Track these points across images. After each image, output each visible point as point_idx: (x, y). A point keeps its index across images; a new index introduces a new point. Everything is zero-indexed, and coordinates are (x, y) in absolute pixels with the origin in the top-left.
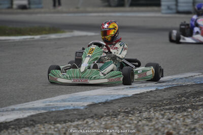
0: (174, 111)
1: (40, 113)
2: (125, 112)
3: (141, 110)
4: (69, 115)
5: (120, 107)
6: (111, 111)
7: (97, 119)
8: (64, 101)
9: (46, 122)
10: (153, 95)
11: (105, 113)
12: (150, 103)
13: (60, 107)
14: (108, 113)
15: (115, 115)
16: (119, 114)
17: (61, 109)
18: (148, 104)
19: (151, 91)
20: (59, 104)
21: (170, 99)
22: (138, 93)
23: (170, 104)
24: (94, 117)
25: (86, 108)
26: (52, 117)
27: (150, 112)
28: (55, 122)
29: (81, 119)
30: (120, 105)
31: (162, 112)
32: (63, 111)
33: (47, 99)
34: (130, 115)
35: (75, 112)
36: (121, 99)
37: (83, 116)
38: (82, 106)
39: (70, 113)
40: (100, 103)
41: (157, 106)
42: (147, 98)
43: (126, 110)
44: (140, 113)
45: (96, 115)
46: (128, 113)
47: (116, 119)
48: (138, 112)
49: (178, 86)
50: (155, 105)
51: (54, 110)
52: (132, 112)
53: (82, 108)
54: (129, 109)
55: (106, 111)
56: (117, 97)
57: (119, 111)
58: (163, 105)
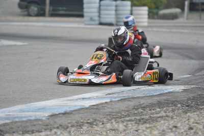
0: (136, 123)
1: (6, 123)
2: (88, 123)
3: (103, 121)
4: (34, 125)
5: (82, 118)
6: (74, 122)
7: (63, 129)
8: (22, 111)
9: (14, 132)
10: (109, 106)
11: (69, 123)
12: (110, 115)
13: (22, 117)
14: (72, 124)
15: (80, 126)
16: (83, 125)
17: (24, 119)
18: (107, 115)
19: (106, 103)
20: (19, 114)
21: (128, 111)
22: (94, 104)
23: (129, 116)
24: (60, 128)
25: (48, 119)
26: (19, 127)
27: (112, 123)
28: (22, 131)
29: (48, 129)
30: (80, 115)
31: (125, 124)
32: (27, 121)
33: (4, 109)
34: (94, 126)
35: (41, 123)
36: (79, 110)
37: (49, 127)
38: (44, 117)
39: (35, 123)
40: (60, 114)
41: (117, 118)
42: (105, 109)
43: (89, 121)
44: (103, 124)
45: (61, 126)
46: (91, 124)
47: (82, 130)
48: (101, 123)
49: (130, 98)
50: (115, 116)
51: (17, 120)
52: (95, 123)
53: (44, 118)
54: (92, 120)
55: (69, 121)
56: (75, 108)
57: (82, 122)
58: (122, 116)
